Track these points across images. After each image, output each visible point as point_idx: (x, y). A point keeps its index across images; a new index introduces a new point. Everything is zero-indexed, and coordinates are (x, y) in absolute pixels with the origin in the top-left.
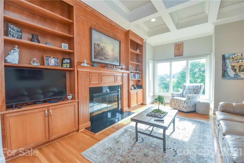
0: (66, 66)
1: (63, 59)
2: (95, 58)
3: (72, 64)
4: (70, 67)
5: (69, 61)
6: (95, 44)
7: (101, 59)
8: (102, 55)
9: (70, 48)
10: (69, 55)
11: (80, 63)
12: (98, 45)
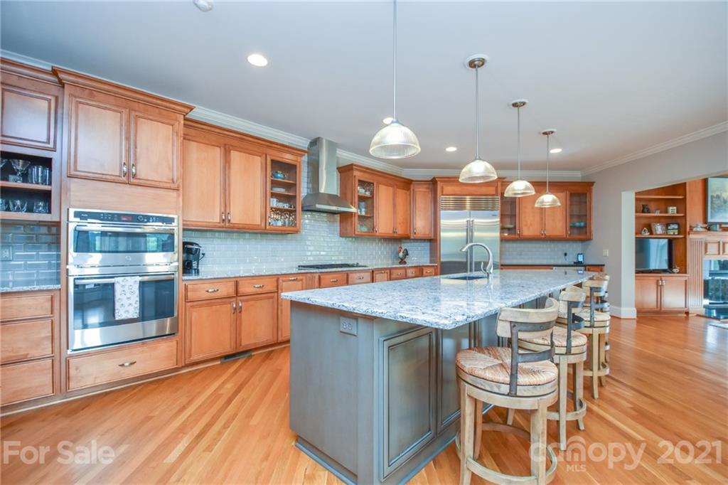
0: (670, 232)
1: (669, 224)
2: (712, 217)
3: (682, 231)
4: (680, 234)
5: (676, 227)
6: (712, 197)
7: (721, 218)
8: (724, 211)
9: (679, 212)
10: (678, 220)
11: (692, 228)
12: (717, 197)
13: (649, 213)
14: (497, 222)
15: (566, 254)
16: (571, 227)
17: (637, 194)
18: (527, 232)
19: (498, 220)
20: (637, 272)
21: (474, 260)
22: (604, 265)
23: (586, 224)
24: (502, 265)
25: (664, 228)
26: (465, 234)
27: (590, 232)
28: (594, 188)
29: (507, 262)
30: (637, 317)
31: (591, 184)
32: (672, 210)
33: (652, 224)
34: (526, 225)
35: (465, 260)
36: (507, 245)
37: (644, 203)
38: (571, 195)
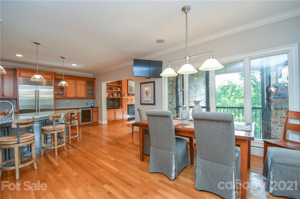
0: (119, 96)
1: (118, 94)
2: (130, 92)
3: (121, 96)
4: (121, 97)
5: (120, 94)
6: (129, 86)
7: (132, 92)
8: (132, 90)
9: (120, 90)
10: (120, 93)
11: (124, 95)
12: (131, 86)
13: (112, 90)
14: (52, 91)
15: (87, 104)
16: (87, 94)
17: (107, 83)
18: (69, 95)
19: (53, 90)
20: (107, 109)
21: (39, 108)
22: (98, 107)
23: (93, 93)
24: (55, 110)
25: (117, 95)
26: (34, 96)
27: (95, 96)
28: (96, 80)
29: (58, 108)
30: (108, 123)
31: (95, 79)
32: (119, 89)
33: (113, 94)
34: (69, 93)
35: (35, 109)
36: (58, 101)
37: (111, 87)
38: (87, 82)
